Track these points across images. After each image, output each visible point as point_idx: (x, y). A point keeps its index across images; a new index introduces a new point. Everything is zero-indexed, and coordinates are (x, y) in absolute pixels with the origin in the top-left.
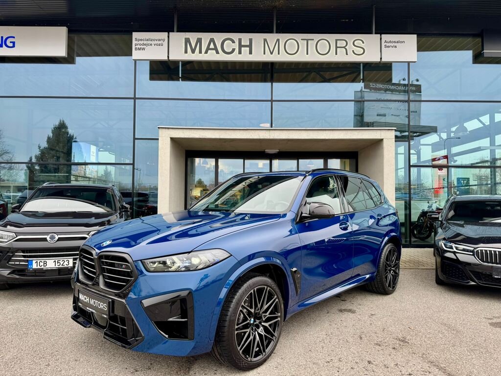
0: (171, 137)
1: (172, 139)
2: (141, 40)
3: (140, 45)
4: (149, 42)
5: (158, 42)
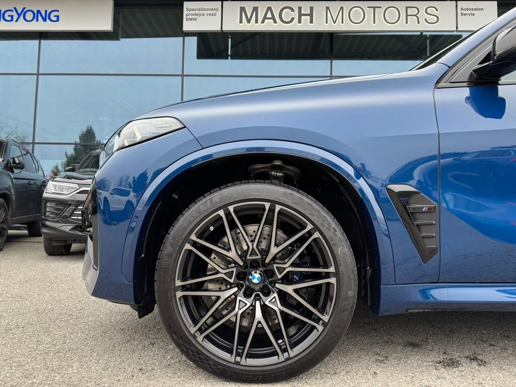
2: (193, 10)
3: (192, 15)
4: (202, 12)
5: (211, 12)
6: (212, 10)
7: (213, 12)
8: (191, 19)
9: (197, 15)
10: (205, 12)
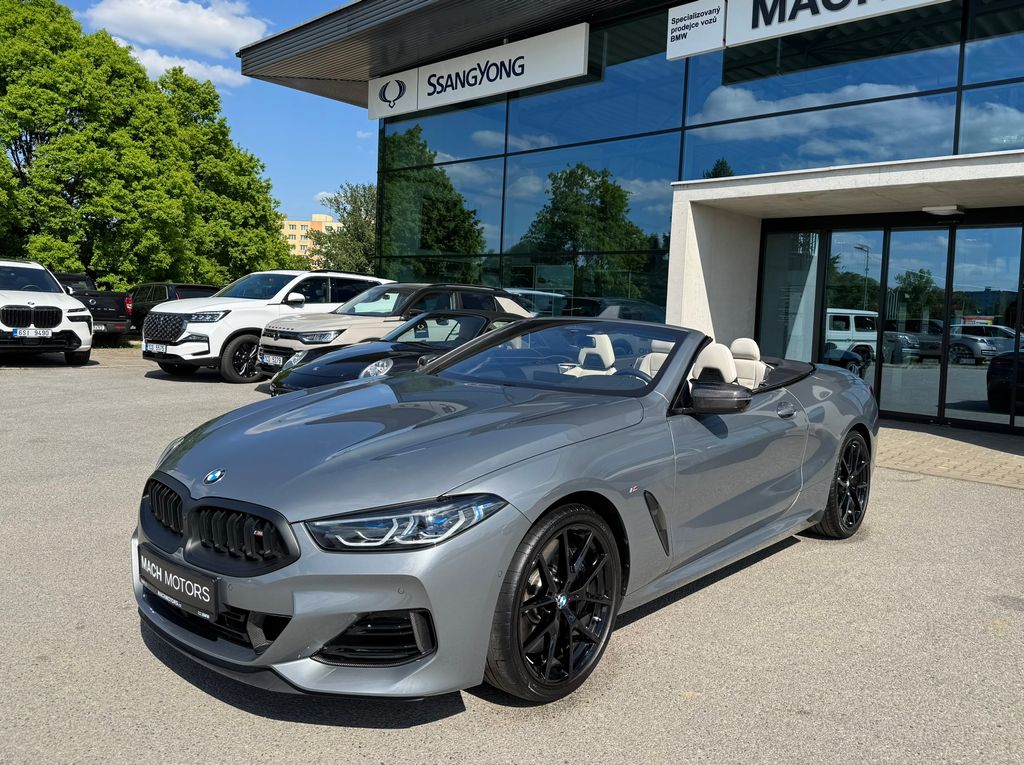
0: (693, 200)
1: (693, 203)
2: (681, 20)
3: (680, 29)
4: (694, 21)
5: (708, 17)
6: (711, 12)
7: (712, 16)
8: (678, 38)
9: (686, 27)
10: (699, 20)
